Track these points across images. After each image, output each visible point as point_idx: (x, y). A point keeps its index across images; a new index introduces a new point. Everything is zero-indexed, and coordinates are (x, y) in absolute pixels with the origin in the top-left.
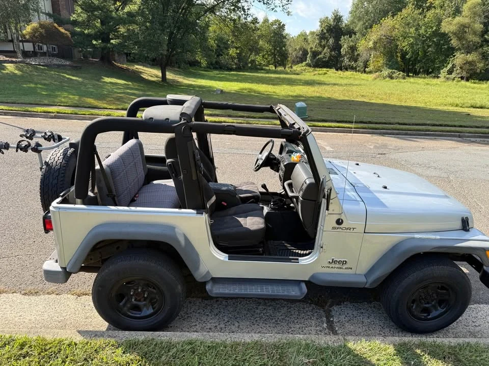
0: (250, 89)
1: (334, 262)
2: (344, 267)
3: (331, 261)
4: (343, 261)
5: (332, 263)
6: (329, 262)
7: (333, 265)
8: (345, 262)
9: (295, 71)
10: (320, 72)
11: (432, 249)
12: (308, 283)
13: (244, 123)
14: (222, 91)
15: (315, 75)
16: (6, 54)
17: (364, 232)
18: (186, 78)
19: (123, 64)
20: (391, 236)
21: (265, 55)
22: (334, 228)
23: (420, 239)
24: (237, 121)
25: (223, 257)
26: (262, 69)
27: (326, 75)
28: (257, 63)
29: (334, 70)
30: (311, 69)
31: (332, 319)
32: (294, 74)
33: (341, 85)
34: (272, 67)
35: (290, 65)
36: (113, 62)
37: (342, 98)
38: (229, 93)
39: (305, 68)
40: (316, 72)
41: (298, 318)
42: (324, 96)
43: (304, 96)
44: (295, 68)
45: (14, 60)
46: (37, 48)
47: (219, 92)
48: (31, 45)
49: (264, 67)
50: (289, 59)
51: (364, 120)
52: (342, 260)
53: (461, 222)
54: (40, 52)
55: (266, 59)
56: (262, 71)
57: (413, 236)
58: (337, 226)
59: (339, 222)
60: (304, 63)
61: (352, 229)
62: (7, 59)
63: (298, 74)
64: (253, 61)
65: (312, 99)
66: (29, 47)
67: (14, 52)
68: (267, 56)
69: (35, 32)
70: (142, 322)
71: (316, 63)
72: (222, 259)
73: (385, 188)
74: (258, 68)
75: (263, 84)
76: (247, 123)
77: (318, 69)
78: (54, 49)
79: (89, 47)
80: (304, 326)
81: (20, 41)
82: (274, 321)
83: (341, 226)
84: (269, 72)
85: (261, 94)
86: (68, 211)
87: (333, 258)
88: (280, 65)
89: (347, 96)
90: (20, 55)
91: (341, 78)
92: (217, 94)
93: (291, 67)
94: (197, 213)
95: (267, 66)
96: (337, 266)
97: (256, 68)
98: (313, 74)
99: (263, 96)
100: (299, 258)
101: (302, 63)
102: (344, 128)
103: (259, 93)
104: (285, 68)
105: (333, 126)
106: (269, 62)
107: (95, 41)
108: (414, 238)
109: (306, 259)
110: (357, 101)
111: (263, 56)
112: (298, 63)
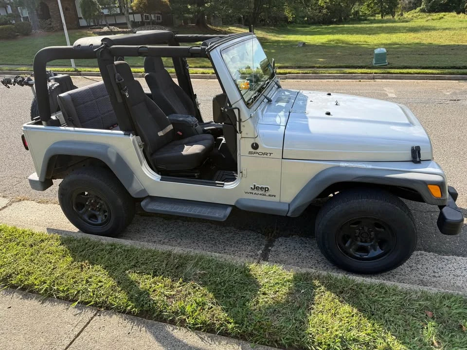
0: (338, 40)
1: (256, 188)
2: (267, 194)
3: (253, 187)
4: (265, 188)
5: (254, 189)
6: (251, 188)
7: (255, 191)
8: (267, 189)
9: (404, 18)
10: (435, 17)
11: (355, 178)
12: (234, 208)
13: (310, 73)
14: (304, 44)
15: (427, 21)
16: (119, 26)
17: (282, 158)
18: (277, 35)
19: (218, 27)
20: (311, 163)
21: (371, 3)
22: (250, 153)
23: (346, 168)
24: (303, 71)
25: (155, 177)
26: (366, 20)
27: (442, 20)
28: (361, 14)
29: (454, 14)
30: (424, 15)
31: (270, 248)
32: (403, 22)
33: (455, 29)
34: (379, 17)
35: (400, 13)
36: (208, 25)
37: (447, 43)
38: (314, 45)
39: (418, 14)
40: (429, 18)
41: (237, 243)
42: (424, 42)
43: (400, 43)
44: (406, 15)
45: (125, 30)
46: (144, 18)
47: (301, 45)
48: (139, 15)
49: (369, 18)
50: (399, 6)
51: (458, 65)
52: (264, 186)
53: (410, 152)
54: (146, 22)
55: (372, 8)
56: (365, 22)
57: (338, 164)
58: (254, 151)
59: (255, 146)
60: (418, 9)
61: (269, 155)
62: (120, 30)
63: (407, 22)
64: (357, 12)
65: (407, 46)
66: (138, 18)
67: (126, 24)
68: (372, 5)
69: (140, 4)
70: (99, 229)
71: (431, 7)
72: (154, 179)
73: (328, 114)
74: (361, 19)
75: (357, 34)
76: (313, 73)
77: (434, 14)
78: (158, 18)
79: (185, 13)
80: (238, 250)
81: (130, 14)
82: (213, 242)
83: (258, 151)
84: (372, 22)
85: (350, 44)
86: (32, 130)
87: (254, 184)
88: (387, 14)
89: (455, 41)
90: (129, 26)
91: (461, 21)
92: (299, 47)
93: (402, 15)
94: (125, 134)
95: (372, 16)
96: (260, 192)
97: (358, 18)
98: (425, 20)
99: (351, 46)
100: (225, 183)
101: (415, 9)
102: (426, 74)
103: (347, 43)
104: (393, 17)
105: (412, 72)
106: (375, 11)
107: (190, 5)
108: (339, 167)
109: (231, 184)
110: (463, 46)
111: (368, 6)
112: (410, 9)
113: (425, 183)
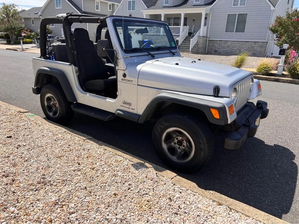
113: (208, 108)
